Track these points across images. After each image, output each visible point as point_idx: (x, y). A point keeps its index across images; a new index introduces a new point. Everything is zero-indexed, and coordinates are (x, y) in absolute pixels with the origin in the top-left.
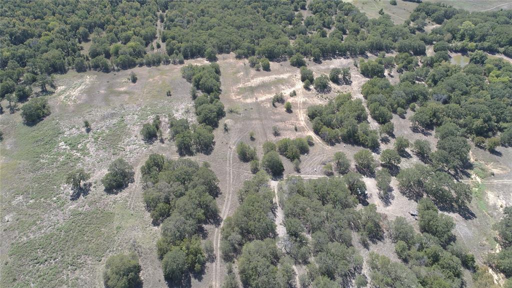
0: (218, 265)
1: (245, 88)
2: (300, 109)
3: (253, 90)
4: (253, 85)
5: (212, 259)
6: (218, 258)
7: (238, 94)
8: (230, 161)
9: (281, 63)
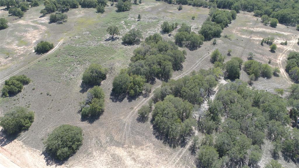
0: (147, 100)
1: (247, 30)
2: (284, 53)
3: (252, 33)
4: (254, 31)
5: (146, 96)
6: (150, 98)
7: (239, 31)
8: (202, 58)
9: (289, 27)
